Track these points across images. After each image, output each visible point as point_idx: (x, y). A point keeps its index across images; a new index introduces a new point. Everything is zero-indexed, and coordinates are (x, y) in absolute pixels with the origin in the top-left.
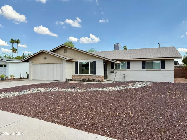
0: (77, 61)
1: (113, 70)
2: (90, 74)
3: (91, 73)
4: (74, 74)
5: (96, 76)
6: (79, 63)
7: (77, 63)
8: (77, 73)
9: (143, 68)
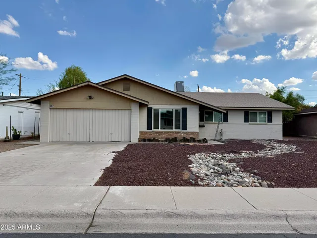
0: (149, 106)
1: (202, 123)
2: (175, 129)
3: (177, 127)
4: (145, 129)
5: (187, 134)
6: (154, 110)
7: (150, 110)
8: (149, 127)
9: (246, 120)
